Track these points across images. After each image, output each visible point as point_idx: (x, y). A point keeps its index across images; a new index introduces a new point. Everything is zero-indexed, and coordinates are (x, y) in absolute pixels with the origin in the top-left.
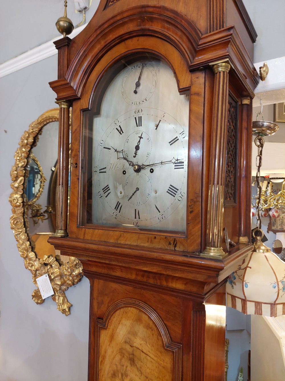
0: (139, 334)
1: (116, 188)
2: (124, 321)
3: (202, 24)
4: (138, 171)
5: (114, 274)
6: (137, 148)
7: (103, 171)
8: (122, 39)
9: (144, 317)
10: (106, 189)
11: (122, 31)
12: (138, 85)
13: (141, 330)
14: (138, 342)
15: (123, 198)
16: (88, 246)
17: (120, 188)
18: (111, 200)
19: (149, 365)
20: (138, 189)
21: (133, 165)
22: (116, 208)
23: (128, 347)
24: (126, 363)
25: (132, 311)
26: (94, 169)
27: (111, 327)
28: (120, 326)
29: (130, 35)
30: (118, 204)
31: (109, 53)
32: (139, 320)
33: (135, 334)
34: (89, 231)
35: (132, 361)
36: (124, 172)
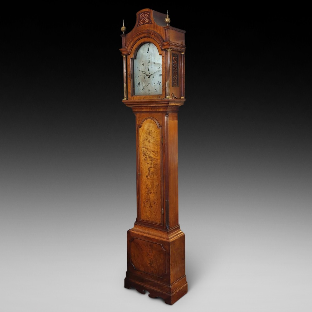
0: (151, 126)
1: (142, 83)
2: (146, 124)
3: (164, 38)
4: (149, 77)
5: (143, 110)
6: (149, 70)
7: (138, 78)
8: (143, 38)
9: (152, 121)
10: (139, 84)
11: (143, 35)
12: (148, 50)
13: (151, 125)
14: (151, 129)
15: (145, 86)
16: (135, 101)
17: (144, 83)
18: (141, 87)
19: (154, 134)
20: (149, 83)
21: (148, 76)
22: (143, 90)
23: (148, 131)
24: (148, 135)
25: (149, 120)
26: (135, 77)
27: (142, 127)
28: (145, 126)
29: (145, 37)
30: (143, 88)
31: (139, 41)
32: (151, 122)
33: (150, 126)
34: (135, 97)
35: (149, 134)
36: (145, 78)
